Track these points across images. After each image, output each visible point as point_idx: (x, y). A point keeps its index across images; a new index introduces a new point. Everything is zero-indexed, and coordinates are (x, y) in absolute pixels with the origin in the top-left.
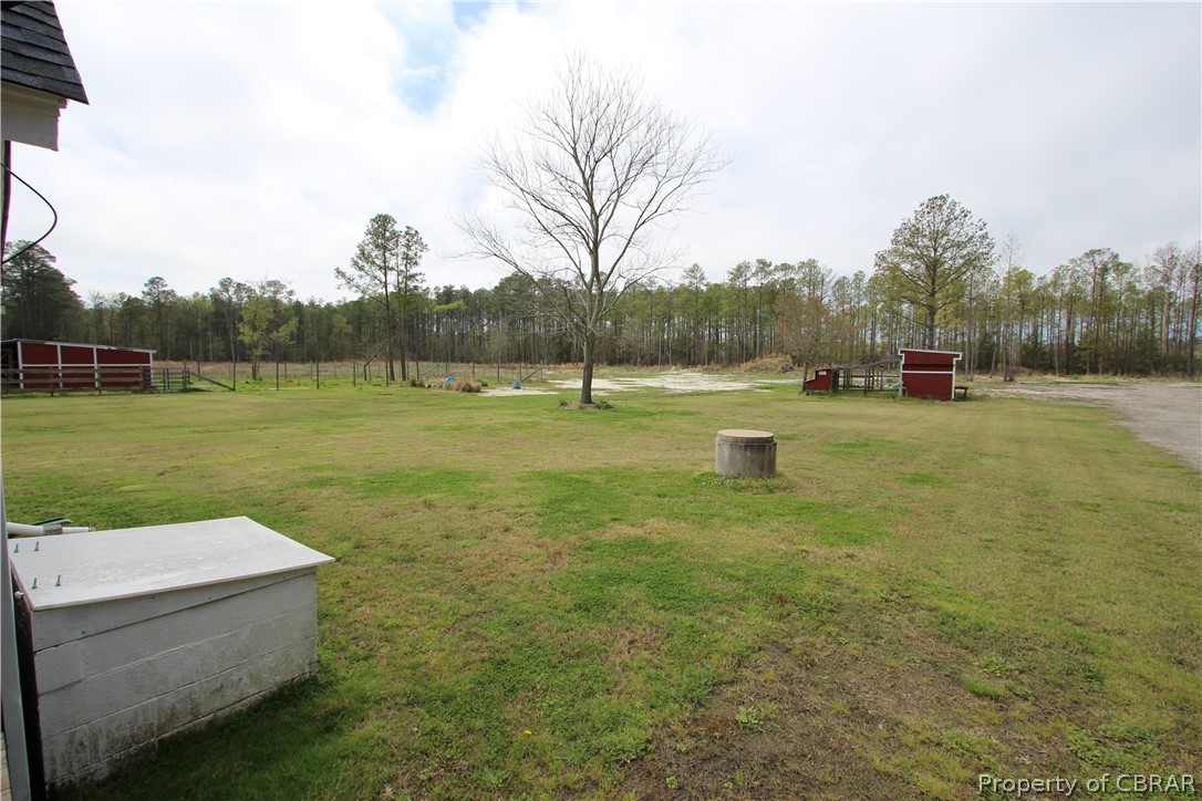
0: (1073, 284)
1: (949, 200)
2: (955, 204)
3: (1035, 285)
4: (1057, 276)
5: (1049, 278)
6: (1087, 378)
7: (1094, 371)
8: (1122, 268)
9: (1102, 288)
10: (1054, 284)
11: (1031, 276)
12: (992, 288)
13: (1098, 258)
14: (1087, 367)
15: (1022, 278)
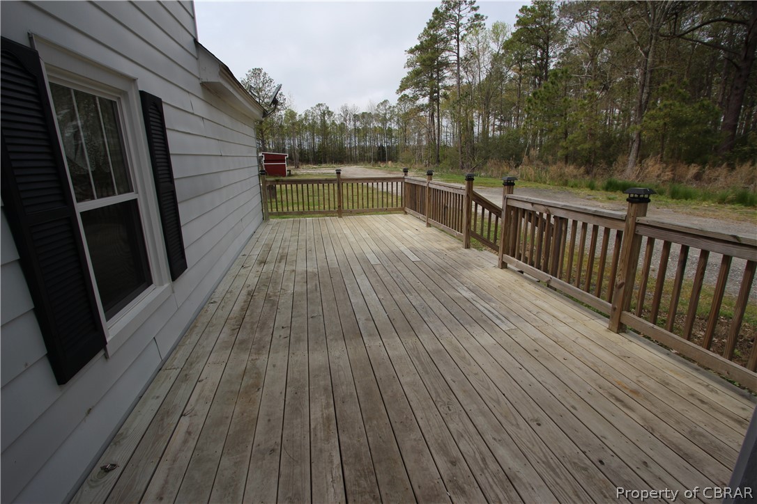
0: (313, 120)
1: (263, 72)
2: (265, 74)
3: (298, 118)
4: (306, 115)
5: (303, 116)
6: (323, 165)
7: (325, 162)
8: (330, 114)
9: (324, 122)
10: (306, 118)
11: (296, 114)
12: (279, 119)
13: (322, 108)
14: (323, 160)
15: (292, 115)
